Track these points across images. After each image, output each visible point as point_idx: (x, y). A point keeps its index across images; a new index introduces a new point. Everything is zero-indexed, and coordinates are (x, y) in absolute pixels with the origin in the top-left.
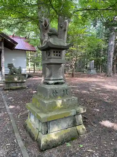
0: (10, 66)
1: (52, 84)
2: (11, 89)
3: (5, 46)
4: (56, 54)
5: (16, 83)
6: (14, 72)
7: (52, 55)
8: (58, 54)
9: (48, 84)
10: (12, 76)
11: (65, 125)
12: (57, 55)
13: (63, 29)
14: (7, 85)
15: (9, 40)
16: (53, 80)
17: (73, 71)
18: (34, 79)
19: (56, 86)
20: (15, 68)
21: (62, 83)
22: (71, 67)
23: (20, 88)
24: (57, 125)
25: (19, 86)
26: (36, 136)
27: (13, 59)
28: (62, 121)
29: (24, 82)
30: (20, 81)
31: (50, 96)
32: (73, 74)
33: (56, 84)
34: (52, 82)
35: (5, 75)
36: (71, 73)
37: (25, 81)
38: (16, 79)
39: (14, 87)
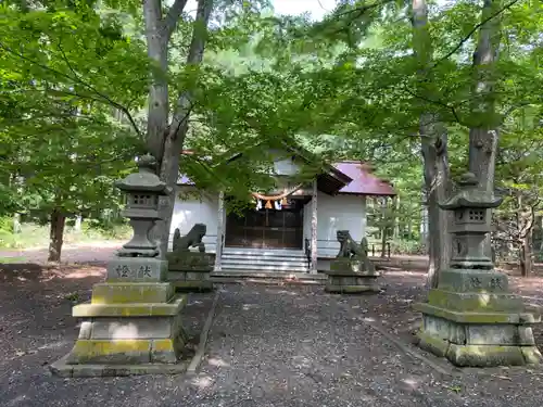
0: (343, 236)
1: (469, 267)
2: (345, 293)
3: (319, 189)
4: (474, 215)
5: (357, 276)
6: (352, 252)
7: (467, 218)
8: (479, 216)
9: (460, 267)
10: (347, 260)
11: (497, 339)
12: (477, 218)
13: (485, 150)
14: (337, 281)
15: (332, 175)
16: (470, 261)
17: (522, 255)
18: (389, 273)
19: (478, 272)
20: (353, 243)
21: (489, 268)
22: (516, 242)
23: (366, 291)
24: (482, 335)
25: (362, 287)
26: (444, 351)
27: (333, 219)
28: (491, 331)
29: (375, 277)
30: (366, 273)
31: (467, 286)
32: (523, 265)
33: (475, 267)
34: (470, 264)
35: (318, 259)
36: (518, 262)
37: (377, 273)
38: (356, 269)
39: (352, 288)
